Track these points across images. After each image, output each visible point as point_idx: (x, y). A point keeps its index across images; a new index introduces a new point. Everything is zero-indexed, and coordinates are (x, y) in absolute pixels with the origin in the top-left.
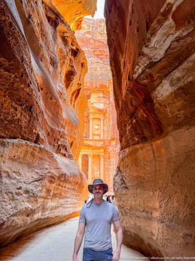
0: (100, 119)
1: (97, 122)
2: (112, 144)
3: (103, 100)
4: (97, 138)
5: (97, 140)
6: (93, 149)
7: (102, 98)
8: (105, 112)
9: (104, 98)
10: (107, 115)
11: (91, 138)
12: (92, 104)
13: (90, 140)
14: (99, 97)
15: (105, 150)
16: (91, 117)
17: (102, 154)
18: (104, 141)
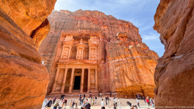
0: (95, 49)
1: (93, 51)
3: (96, 40)
5: (93, 60)
6: (91, 65)
8: (97, 45)
10: (99, 47)
11: (90, 59)
12: (91, 41)
14: (94, 39)
15: (98, 66)
16: (90, 48)
17: (96, 68)
18: (97, 61)
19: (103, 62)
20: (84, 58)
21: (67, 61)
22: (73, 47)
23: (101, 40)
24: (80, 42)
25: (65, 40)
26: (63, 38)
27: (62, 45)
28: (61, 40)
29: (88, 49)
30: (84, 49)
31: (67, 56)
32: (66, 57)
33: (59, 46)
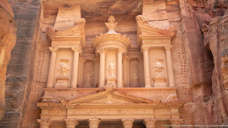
0: (163, 49)
1: (159, 55)
2: (196, 97)
3: (166, 15)
4: (160, 85)
5: (160, 90)
6: (155, 108)
7: (165, 12)
8: (173, 34)
9: (169, 11)
10: (178, 41)
11: (148, 86)
12: (145, 22)
13: (146, 90)
14: (158, 11)
15: (182, 110)
16: (145, 46)
17: (176, 118)
18: (177, 92)
19: (200, 93)
20: (129, 85)
21: (68, 95)
22: (83, 48)
23: (184, 12)
24: (107, 30)
25: (57, 26)
26: (49, 20)
27: (49, 42)
28: (43, 27)
29: (139, 49)
30: (123, 50)
31: (69, 80)
32: (65, 84)
33: (39, 47)
